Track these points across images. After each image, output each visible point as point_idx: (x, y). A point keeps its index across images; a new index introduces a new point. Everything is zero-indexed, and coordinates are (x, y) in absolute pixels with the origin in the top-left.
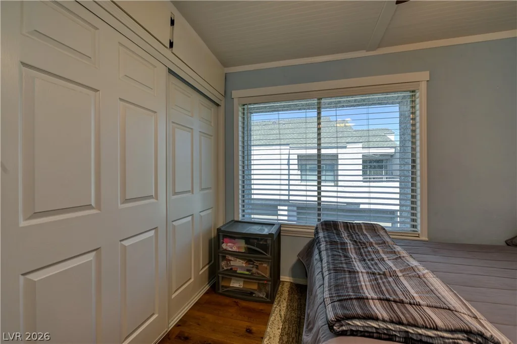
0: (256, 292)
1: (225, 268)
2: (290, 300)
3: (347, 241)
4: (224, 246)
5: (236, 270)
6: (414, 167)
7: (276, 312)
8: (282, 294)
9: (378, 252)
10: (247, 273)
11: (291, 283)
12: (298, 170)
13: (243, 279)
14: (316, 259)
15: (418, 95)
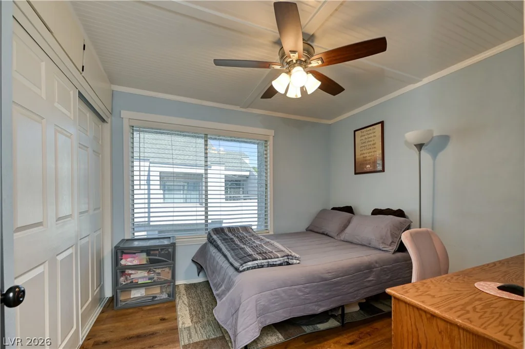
0: (158, 296)
1: (124, 283)
2: (189, 294)
3: (233, 237)
4: (123, 262)
5: (137, 281)
6: (266, 188)
7: (180, 303)
8: (180, 293)
9: (251, 240)
10: (150, 281)
11: (185, 284)
12: (160, 189)
13: (144, 288)
14: (214, 253)
15: (268, 143)
